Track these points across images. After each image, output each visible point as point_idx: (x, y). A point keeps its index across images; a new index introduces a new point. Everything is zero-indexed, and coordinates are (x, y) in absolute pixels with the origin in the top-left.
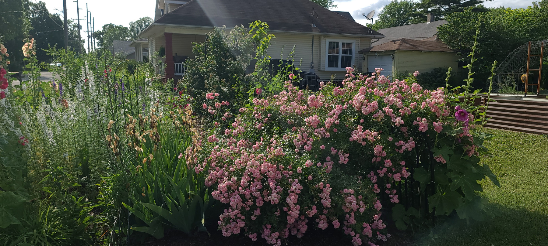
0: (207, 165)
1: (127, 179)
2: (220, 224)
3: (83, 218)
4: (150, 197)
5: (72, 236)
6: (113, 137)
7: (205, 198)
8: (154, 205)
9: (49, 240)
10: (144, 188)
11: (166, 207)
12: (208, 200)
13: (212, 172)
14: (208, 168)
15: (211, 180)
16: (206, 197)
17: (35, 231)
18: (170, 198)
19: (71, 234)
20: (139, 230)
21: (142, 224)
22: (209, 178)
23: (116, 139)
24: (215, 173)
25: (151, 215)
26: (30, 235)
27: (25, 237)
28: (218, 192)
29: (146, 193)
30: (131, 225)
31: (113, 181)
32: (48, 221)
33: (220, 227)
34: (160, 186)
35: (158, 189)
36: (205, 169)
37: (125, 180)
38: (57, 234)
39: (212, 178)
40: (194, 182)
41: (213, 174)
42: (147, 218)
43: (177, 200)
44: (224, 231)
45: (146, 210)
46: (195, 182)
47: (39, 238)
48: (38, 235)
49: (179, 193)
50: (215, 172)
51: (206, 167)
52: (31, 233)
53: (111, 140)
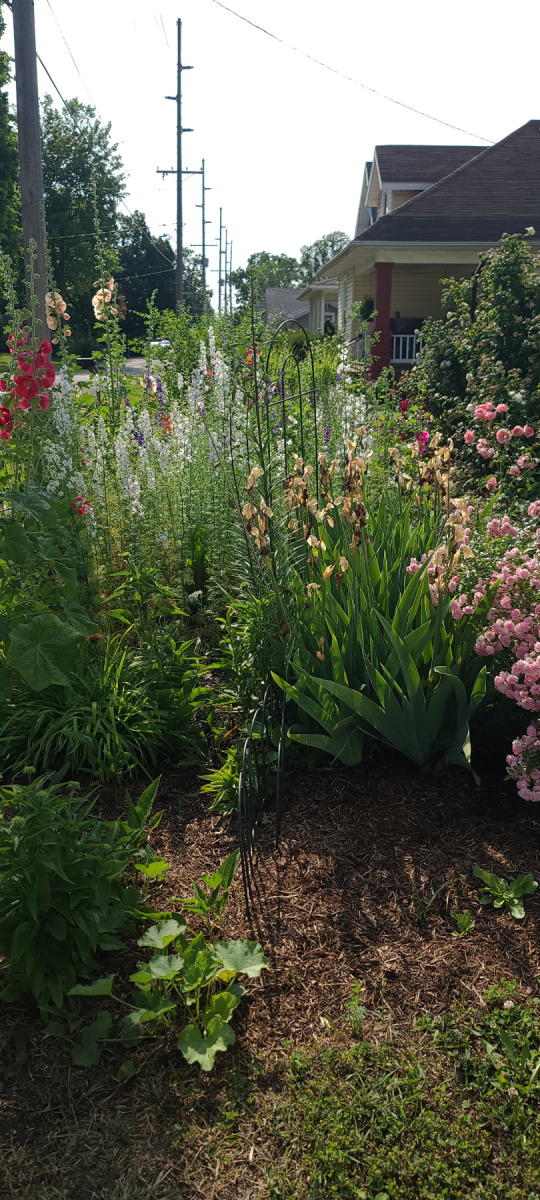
0: (486, 601)
1: (285, 611)
2: (514, 764)
3: (188, 691)
4: (335, 666)
5: (165, 728)
6: (259, 510)
7: (476, 688)
8: (344, 687)
9: (121, 729)
10: (322, 639)
11: (370, 693)
12: (483, 695)
13: (499, 621)
14: (488, 606)
15: (493, 641)
16: (478, 686)
17: (94, 705)
18: (382, 672)
19: (163, 722)
20: (306, 743)
21: (314, 727)
22: (489, 635)
23: (265, 515)
24: (509, 627)
25: (335, 709)
26: (86, 712)
27: (77, 715)
28: (513, 677)
29: (327, 653)
30: (288, 724)
31: (253, 615)
32: (120, 688)
33: (513, 772)
34: (361, 639)
35: (354, 646)
36: (479, 611)
37: (280, 614)
38: (135, 719)
39: (497, 636)
40: (444, 640)
41: (502, 626)
42: (326, 715)
43: (400, 679)
44: (522, 785)
45: (325, 696)
46: (448, 640)
47: (102, 723)
48: (100, 714)
49: (407, 664)
50: (510, 622)
51: (482, 604)
52: (87, 709)
53: (253, 516)
